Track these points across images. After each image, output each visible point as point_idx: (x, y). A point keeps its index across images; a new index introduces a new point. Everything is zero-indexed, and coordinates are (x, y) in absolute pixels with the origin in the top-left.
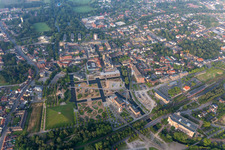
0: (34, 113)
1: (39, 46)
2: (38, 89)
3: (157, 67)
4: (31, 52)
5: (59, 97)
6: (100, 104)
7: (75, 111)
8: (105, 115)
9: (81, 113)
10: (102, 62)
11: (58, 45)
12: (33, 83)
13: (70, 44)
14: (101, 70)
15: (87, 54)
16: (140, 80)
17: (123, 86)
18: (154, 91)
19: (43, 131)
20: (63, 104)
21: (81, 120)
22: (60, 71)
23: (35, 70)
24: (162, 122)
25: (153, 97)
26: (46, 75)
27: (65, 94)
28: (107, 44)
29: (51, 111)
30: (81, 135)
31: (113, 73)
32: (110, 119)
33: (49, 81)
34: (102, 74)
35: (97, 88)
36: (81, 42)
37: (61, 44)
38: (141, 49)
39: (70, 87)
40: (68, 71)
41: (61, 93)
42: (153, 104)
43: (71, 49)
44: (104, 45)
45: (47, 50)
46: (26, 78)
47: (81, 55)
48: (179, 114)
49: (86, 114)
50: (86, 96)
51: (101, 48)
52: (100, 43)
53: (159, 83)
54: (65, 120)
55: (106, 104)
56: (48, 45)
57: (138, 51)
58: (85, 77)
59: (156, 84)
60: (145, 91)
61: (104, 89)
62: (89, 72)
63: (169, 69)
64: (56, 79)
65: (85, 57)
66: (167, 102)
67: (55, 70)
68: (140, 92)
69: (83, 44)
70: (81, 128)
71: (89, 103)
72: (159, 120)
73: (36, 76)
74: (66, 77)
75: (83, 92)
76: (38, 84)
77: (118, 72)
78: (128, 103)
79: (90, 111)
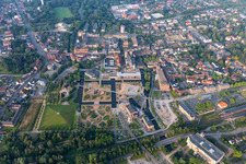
0: (31, 109)
1: (55, 34)
2: (42, 83)
3: (191, 73)
4: (44, 41)
5: (63, 95)
6: (108, 109)
7: (78, 114)
8: (110, 123)
9: (84, 117)
10: (122, 60)
11: (76, 35)
12: (38, 76)
13: (91, 35)
14: (120, 70)
15: (107, 49)
16: (165, 87)
17: (142, 91)
18: (178, 103)
19: (36, 131)
20: (66, 103)
21: (81, 125)
22: (71, 65)
23: (43, 61)
24: (179, 142)
25: (175, 110)
26: (55, 68)
27: (71, 92)
28: (134, 40)
29: (50, 110)
30: (76, 142)
31: (133, 75)
32: (115, 129)
33: (55, 76)
34: (119, 74)
35: (109, 90)
36: (105, 33)
37: (80, 34)
38: (175, 49)
39: (78, 86)
40: (81, 66)
41: (66, 91)
42: (174, 118)
43: (90, 40)
44: (129, 40)
45: (62, 40)
46: (32, 69)
47: (99, 49)
48: (202, 135)
49: (89, 119)
50: (94, 98)
51: (126, 44)
52: (126, 37)
53: (188, 94)
54: (63, 122)
55: (115, 111)
56: (65, 34)
57: (171, 51)
58: (98, 76)
59: (183, 95)
60: (167, 102)
61: (118, 92)
62: (104, 71)
63: (205, 77)
64: (64, 74)
65: (104, 52)
66: (191, 119)
67: (66, 63)
68: (161, 102)
69: (106, 36)
70: (79, 134)
71: (96, 107)
72: (176, 139)
73: (43, 68)
74: (76, 73)
75: (92, 93)
76: (43, 78)
77: (139, 74)
78: (142, 113)
79: (95, 116)
